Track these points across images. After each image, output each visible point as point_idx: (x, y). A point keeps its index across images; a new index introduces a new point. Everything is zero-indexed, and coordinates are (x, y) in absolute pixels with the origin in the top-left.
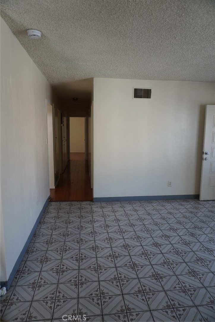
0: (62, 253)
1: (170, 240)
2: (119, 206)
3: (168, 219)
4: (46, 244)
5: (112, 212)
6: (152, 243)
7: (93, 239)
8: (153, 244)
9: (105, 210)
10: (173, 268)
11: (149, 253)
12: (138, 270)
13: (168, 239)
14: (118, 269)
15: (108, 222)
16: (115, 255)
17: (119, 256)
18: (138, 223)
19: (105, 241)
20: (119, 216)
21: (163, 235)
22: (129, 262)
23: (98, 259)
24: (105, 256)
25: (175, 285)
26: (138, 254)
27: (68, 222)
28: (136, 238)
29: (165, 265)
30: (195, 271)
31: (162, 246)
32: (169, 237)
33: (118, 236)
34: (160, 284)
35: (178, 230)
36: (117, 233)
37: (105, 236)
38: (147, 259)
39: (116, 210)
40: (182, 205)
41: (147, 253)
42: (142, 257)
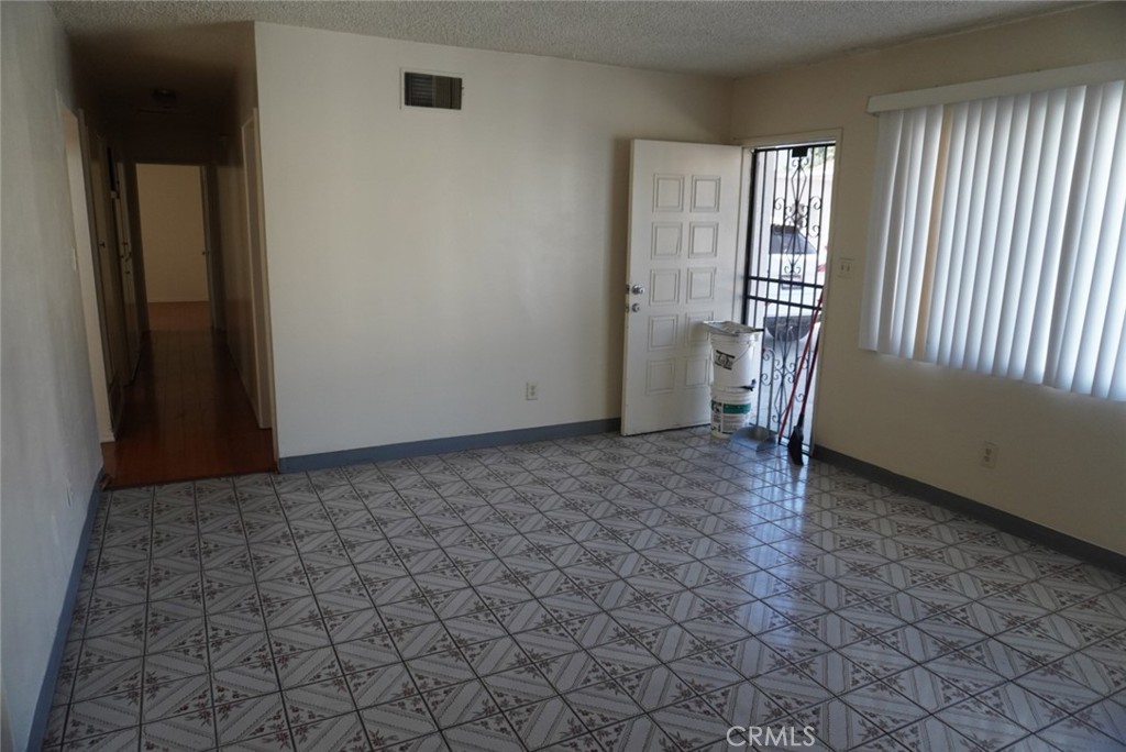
0: (204, 652)
1: (552, 559)
2: (375, 477)
3: (537, 500)
4: (135, 634)
5: (353, 497)
6: (501, 575)
7: (306, 593)
8: (506, 577)
9: (327, 495)
10: (572, 633)
11: (497, 602)
12: (472, 656)
13: (547, 555)
14: (412, 664)
15: (346, 531)
16: (392, 626)
17: (407, 627)
18: (447, 522)
19: (349, 592)
20: (379, 507)
21: (531, 546)
22: (443, 640)
23: (340, 648)
24: (360, 635)
25: (586, 674)
26: (463, 612)
27: (200, 552)
28: (448, 567)
29: (551, 630)
30: (633, 630)
31: (532, 579)
32: (548, 551)
33: (390, 570)
34: (544, 681)
35: (572, 528)
36: (385, 562)
37: (346, 575)
38: (495, 620)
39: (366, 492)
40: (572, 454)
41: (492, 604)
42: (477, 617)
